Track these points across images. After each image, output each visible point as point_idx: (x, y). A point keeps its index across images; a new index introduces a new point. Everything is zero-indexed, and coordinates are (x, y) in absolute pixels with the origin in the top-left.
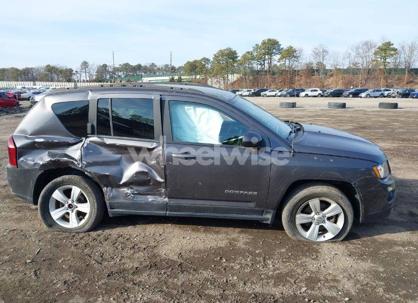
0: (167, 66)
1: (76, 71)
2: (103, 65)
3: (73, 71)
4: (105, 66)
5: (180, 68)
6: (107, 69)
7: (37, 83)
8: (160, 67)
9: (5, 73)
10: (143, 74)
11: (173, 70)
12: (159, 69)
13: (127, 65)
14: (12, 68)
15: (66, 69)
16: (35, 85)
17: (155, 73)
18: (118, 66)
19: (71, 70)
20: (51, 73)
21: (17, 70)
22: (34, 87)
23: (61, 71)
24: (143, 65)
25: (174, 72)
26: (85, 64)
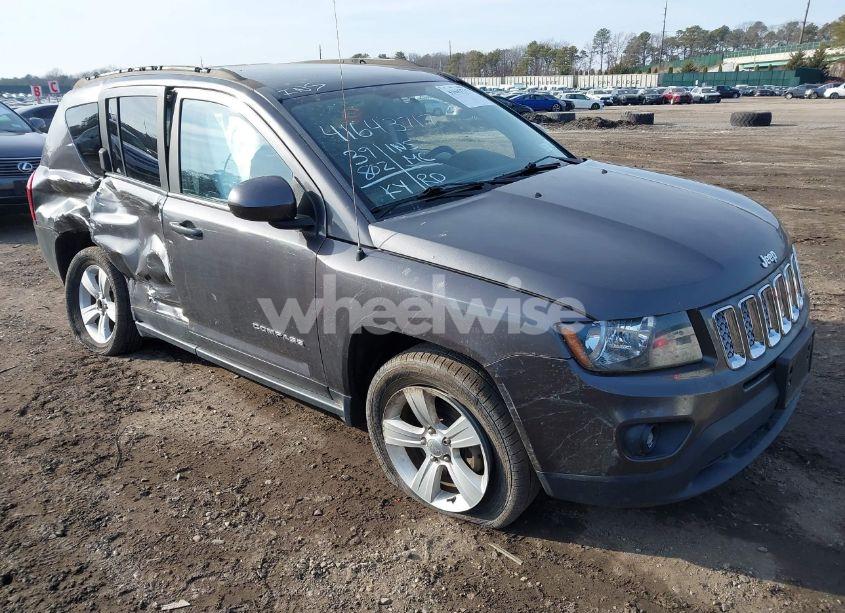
0: (792, 26)
1: (583, 52)
2: (642, 35)
3: (576, 51)
4: (645, 36)
5: (828, 27)
6: (649, 42)
7: (508, 79)
8: (776, 31)
9: (461, 61)
10: (731, 49)
11: (810, 33)
12: (771, 36)
13: (695, 30)
14: (473, 53)
15: (565, 49)
16: (503, 83)
17: (760, 46)
18: (674, 35)
19: (574, 50)
20: (537, 58)
21: (480, 55)
22: (502, 87)
23: (554, 54)
24: (732, 28)
25: (811, 40)
26: (603, 35)
